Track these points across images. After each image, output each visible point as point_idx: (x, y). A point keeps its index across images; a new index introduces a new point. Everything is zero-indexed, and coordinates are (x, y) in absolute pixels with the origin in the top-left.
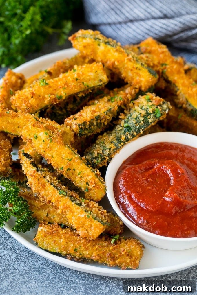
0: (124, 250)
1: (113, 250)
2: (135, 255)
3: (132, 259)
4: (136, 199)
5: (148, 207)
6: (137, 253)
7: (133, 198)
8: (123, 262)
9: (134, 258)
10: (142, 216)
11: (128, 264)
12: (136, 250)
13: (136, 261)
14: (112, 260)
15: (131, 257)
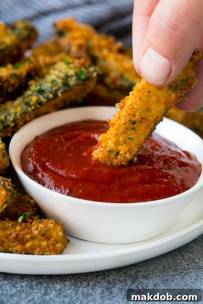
0: (37, 228)
1: (20, 231)
2: (55, 236)
3: (49, 241)
4: (52, 166)
5: (68, 174)
6: (57, 234)
7: (48, 165)
8: (36, 247)
9: (53, 239)
10: (61, 185)
11: (44, 249)
12: (56, 231)
13: (56, 245)
14: (20, 244)
15: (48, 239)
